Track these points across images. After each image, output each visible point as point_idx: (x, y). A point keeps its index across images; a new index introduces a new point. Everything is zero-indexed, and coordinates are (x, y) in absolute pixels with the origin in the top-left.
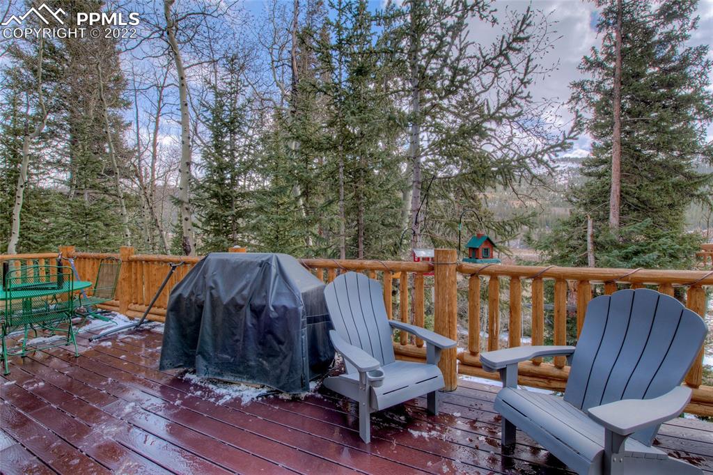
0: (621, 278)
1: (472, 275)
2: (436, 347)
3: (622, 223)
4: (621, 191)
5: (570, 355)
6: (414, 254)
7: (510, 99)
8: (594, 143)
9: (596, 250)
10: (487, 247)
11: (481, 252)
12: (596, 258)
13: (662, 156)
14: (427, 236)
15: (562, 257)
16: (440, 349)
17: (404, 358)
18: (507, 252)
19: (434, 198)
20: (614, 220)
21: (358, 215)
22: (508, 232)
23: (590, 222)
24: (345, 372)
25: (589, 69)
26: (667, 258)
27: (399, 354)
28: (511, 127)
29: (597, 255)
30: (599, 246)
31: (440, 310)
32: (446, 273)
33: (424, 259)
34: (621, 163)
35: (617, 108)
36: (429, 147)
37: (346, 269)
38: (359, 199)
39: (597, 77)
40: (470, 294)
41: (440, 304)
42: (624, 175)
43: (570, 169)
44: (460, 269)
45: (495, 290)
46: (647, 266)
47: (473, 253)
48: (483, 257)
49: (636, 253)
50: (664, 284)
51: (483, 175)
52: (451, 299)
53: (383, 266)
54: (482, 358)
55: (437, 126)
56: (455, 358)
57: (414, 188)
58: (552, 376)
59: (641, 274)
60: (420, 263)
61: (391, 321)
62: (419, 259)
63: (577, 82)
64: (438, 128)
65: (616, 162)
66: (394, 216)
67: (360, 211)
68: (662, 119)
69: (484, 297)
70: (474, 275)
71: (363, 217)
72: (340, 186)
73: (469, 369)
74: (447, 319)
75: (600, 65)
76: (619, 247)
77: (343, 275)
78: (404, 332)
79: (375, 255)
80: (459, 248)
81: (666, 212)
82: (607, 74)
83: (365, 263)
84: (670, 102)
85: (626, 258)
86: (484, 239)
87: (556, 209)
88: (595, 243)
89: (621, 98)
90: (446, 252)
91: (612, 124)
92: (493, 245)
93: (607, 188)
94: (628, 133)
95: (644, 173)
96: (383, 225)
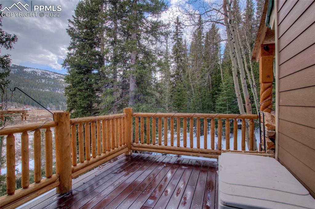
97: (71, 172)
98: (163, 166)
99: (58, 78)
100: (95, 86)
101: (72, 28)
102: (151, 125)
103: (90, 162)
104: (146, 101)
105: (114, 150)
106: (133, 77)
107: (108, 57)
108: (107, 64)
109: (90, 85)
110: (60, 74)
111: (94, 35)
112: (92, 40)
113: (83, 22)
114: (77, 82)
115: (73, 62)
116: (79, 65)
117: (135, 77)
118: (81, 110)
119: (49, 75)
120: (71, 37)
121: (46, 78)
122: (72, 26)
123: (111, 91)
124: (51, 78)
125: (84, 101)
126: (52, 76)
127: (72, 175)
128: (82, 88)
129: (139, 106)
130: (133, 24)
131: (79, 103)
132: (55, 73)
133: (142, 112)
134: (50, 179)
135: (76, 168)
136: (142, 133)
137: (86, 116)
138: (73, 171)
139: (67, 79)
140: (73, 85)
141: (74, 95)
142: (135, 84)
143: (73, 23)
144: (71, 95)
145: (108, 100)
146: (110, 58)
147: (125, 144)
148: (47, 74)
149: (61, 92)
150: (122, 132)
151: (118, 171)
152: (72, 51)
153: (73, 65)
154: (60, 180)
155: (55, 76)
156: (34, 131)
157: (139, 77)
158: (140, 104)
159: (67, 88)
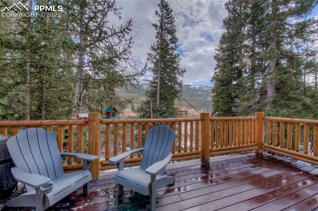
0: (157, 122)
1: (107, 125)
2: (87, 161)
3: (160, 103)
4: (160, 93)
5: (142, 151)
6: (78, 116)
7: (124, 51)
8: (154, 76)
9: (153, 112)
10: (114, 112)
11: (111, 114)
12: (153, 115)
13: (170, 84)
14: (86, 107)
15: (144, 115)
16: (90, 162)
17: (70, 171)
18: (122, 114)
19: (90, 88)
20: (158, 103)
21: (41, 93)
22: (124, 106)
23: (152, 103)
24: (26, 192)
25: (152, 50)
26: (170, 115)
27: (66, 170)
28: (126, 63)
29: (153, 114)
30: (154, 111)
31: (91, 143)
32: (94, 125)
33: (84, 118)
34: (160, 84)
35: (159, 66)
36: (88, 63)
37: (28, 126)
38: (42, 83)
39: (154, 54)
40: (106, 133)
41: (91, 139)
42: (161, 88)
43: (147, 84)
44: (101, 122)
45: (117, 130)
46: (166, 117)
47: (108, 114)
48: (112, 116)
49: (163, 113)
50: (167, 123)
51: (113, 81)
52: (96, 137)
53: (57, 123)
54: (110, 161)
55: (93, 54)
56: (98, 164)
57: (79, 82)
58: (137, 161)
59: (162, 120)
60: (81, 120)
61: (62, 153)
62: (81, 118)
63: (149, 53)
64: (93, 55)
65: (159, 83)
66: (67, 95)
67: (43, 91)
68: (170, 72)
69: (112, 133)
70: (108, 124)
71: (45, 94)
72: (27, 74)
73: (105, 167)
74: (94, 146)
75: (155, 50)
76: (159, 112)
77: (25, 130)
78: (70, 157)
79: (54, 117)
80: (102, 112)
81: (170, 101)
82: (157, 54)
83: (44, 122)
84: (172, 68)
85: (161, 115)
86: (113, 108)
87: (143, 97)
88: (153, 110)
89: (160, 63)
90: (95, 115)
91: (158, 71)
92: (116, 111)
93: (156, 92)
94: (162, 75)
95: (166, 88)
96: (60, 100)
97: (209, 151)
98: (298, 173)
99: (208, 90)
100: (233, 94)
101: (218, 54)
102: (294, 131)
103: (222, 148)
104: (287, 106)
105: (243, 145)
106: (271, 83)
107: (246, 70)
108: (245, 75)
109: (230, 94)
110: (210, 87)
111: (234, 54)
112: (232, 59)
113: (226, 47)
114: (219, 92)
115: (217, 78)
116: (222, 80)
117: (274, 84)
118: (223, 112)
119: (203, 88)
120: (216, 61)
121: (201, 91)
122: (218, 52)
123: (248, 97)
124: (204, 91)
125: (225, 106)
126: (205, 89)
127: (210, 153)
128: (224, 96)
129: (278, 111)
130: (272, 34)
131: (221, 107)
132: (206, 87)
133: (283, 116)
134: (197, 151)
135: (212, 149)
136: (274, 136)
137: (225, 116)
138: (211, 151)
139: (213, 91)
140: (217, 94)
141: (217, 101)
142: (274, 91)
143: (218, 50)
144: (216, 102)
145: (244, 105)
146: (248, 70)
147: (256, 143)
148: (202, 88)
149: (210, 99)
150: (253, 132)
151: (246, 162)
152: (218, 70)
153: (217, 81)
154: (203, 154)
155: (206, 89)
156: (190, 122)
157: (279, 83)
158: (279, 109)
159: (213, 97)
